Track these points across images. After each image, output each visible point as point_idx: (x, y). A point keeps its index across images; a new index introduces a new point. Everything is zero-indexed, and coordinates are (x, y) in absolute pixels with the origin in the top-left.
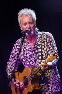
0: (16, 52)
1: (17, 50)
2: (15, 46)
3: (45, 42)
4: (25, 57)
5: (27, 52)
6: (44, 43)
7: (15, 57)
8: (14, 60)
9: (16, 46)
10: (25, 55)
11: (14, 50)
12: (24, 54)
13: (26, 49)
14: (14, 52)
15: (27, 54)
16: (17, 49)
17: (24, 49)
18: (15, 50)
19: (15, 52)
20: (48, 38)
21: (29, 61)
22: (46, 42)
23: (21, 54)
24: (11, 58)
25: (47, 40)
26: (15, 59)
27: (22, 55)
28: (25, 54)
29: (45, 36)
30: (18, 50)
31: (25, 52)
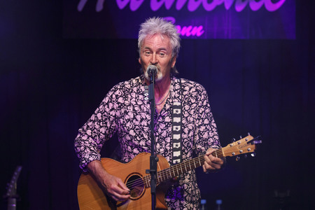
0: (113, 109)
1: (117, 105)
2: (114, 96)
3: (192, 104)
4: (137, 127)
5: (144, 115)
6: (190, 105)
7: (108, 121)
8: (101, 127)
9: (117, 96)
10: (137, 123)
11: (107, 104)
12: (134, 118)
13: (140, 108)
14: (107, 110)
15: (142, 120)
16: (118, 103)
17: (136, 108)
18: (111, 105)
19: (111, 110)
20: (201, 96)
21: (146, 137)
22: (195, 105)
23: (127, 117)
24: (94, 122)
25: (197, 100)
26: (106, 126)
27: (129, 120)
28: (137, 120)
29: (193, 90)
30: (119, 107)
31: (137, 114)
